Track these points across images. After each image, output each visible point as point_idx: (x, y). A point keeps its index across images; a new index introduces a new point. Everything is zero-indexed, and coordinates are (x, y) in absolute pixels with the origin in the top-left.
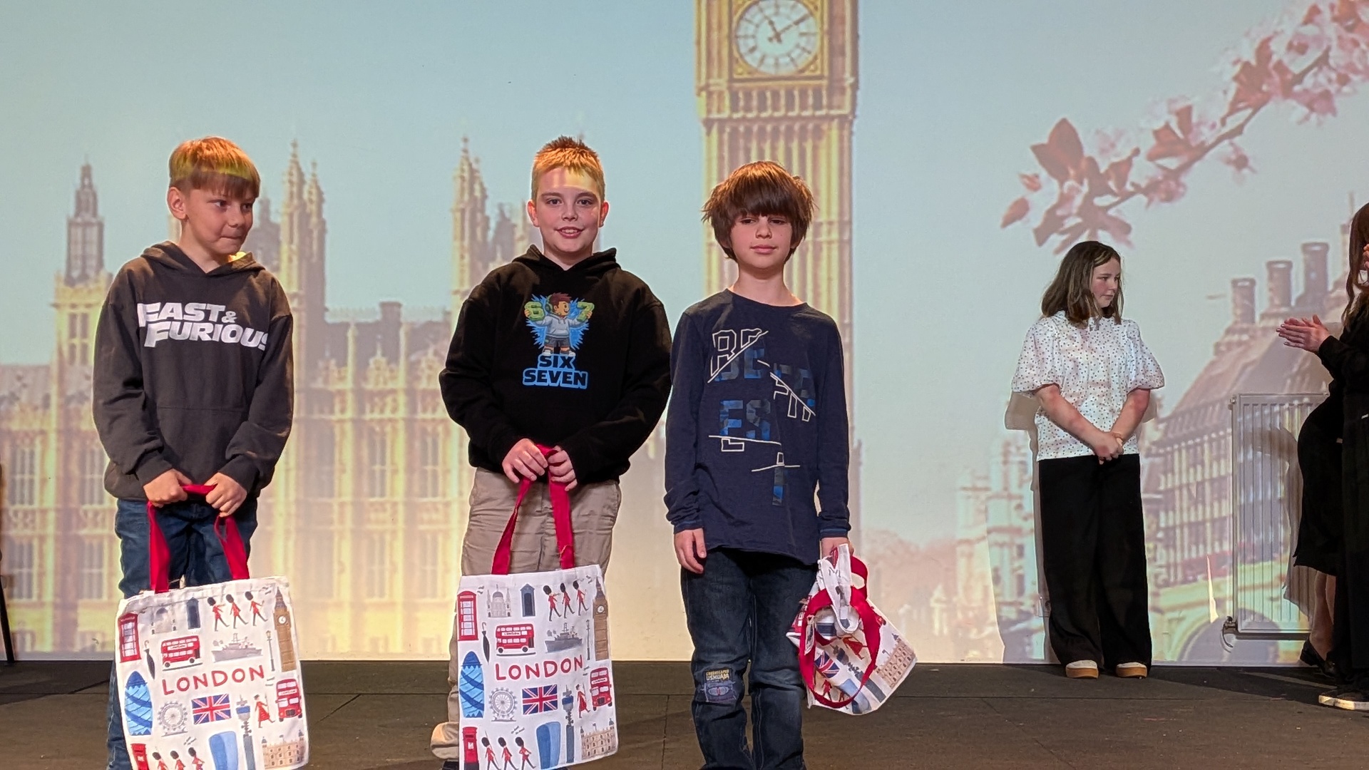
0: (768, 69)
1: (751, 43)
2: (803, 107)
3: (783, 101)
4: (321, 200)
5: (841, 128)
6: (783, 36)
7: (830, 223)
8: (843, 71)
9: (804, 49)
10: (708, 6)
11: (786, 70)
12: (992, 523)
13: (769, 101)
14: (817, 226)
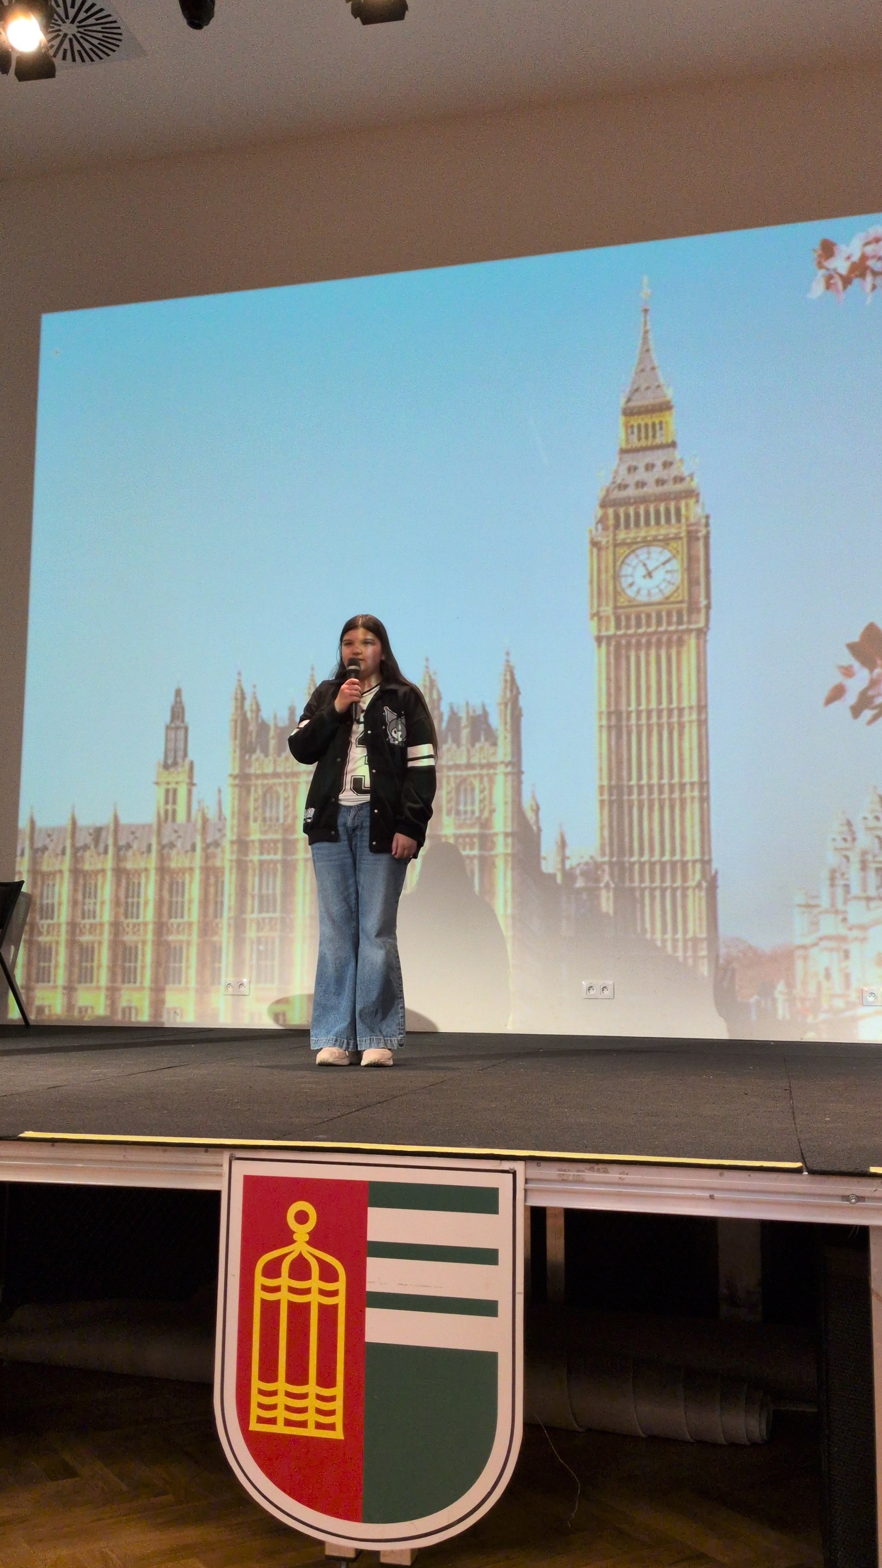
0: (643, 598)
1: (630, 580)
2: (669, 623)
3: (654, 621)
5: (698, 637)
6: (654, 574)
7: (691, 708)
8: (699, 596)
9: (669, 582)
10: (599, 555)
11: (657, 597)
12: (821, 934)
13: (644, 621)
14: (681, 710)
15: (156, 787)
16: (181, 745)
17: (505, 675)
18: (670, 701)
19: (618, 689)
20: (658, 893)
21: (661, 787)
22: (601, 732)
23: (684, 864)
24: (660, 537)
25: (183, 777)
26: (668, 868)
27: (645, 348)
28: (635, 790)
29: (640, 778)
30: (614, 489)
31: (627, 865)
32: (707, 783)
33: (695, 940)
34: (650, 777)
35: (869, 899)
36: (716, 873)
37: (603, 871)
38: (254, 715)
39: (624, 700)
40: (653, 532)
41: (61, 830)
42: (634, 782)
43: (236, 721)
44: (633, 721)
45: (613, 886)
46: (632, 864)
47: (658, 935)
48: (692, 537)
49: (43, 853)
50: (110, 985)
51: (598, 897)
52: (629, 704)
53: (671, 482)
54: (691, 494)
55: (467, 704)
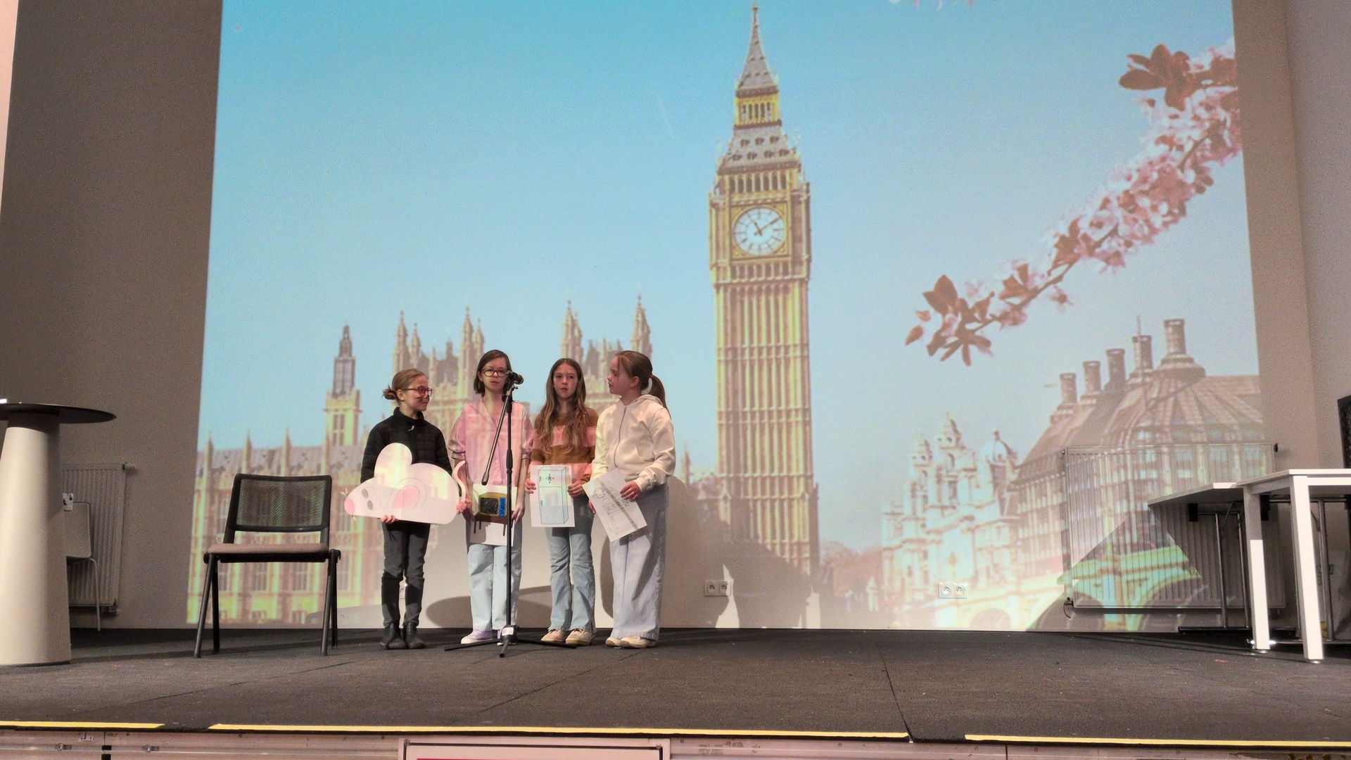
0: (754, 252)
1: (743, 237)
2: (777, 274)
3: (764, 271)
4: (482, 341)
5: (801, 286)
6: (763, 232)
7: (795, 346)
8: (801, 251)
9: (776, 239)
10: (717, 216)
11: (765, 252)
12: (905, 536)
13: (755, 272)
14: (787, 348)
15: (325, 413)
16: (348, 376)
17: (638, 316)
18: (778, 340)
19: (734, 329)
20: (768, 504)
21: (770, 413)
22: (719, 366)
23: (790, 478)
24: (769, 201)
25: (350, 405)
26: (777, 482)
27: (755, 41)
28: (749, 416)
29: (752, 405)
30: (729, 159)
31: (742, 480)
32: (809, 409)
33: (799, 544)
34: (761, 405)
35: (943, 508)
36: (817, 486)
37: (722, 485)
38: (415, 350)
39: (739, 338)
40: (763, 196)
41: (237, 452)
42: (747, 409)
43: (398, 355)
44: (747, 356)
45: (730, 498)
46: (746, 479)
47: (768, 540)
48: (795, 201)
49: (221, 473)
50: (281, 591)
51: (716, 508)
52: (743, 342)
53: (778, 154)
54: (795, 165)
55: (604, 341)
